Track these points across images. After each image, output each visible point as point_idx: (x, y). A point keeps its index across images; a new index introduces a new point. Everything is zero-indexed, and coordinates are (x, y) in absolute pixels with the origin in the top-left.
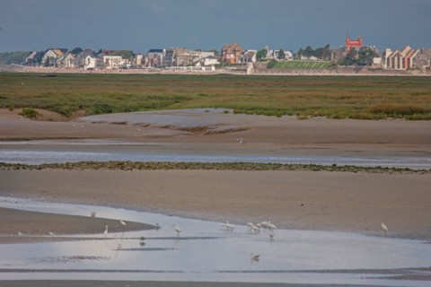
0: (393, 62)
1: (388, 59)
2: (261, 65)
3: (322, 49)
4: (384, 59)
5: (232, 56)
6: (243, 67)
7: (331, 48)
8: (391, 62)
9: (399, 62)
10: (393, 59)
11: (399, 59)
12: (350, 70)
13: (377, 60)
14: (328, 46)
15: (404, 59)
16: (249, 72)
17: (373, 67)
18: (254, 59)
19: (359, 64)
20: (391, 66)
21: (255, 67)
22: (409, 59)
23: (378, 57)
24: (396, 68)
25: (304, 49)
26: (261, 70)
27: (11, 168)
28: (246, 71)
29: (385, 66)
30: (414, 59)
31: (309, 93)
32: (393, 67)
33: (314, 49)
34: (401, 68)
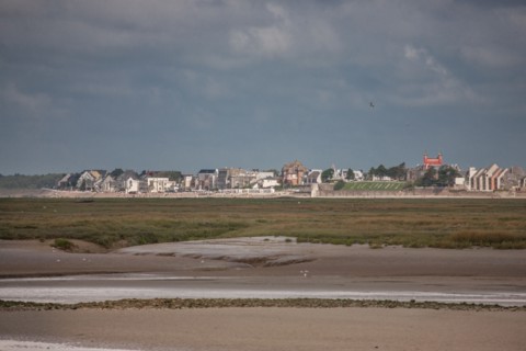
0: (478, 183)
1: (472, 179)
2: (327, 187)
3: (396, 168)
4: (467, 179)
5: (294, 176)
6: (307, 189)
7: (406, 167)
8: (475, 183)
9: (484, 183)
10: (478, 179)
11: (484, 179)
12: (429, 192)
13: (459, 181)
14: (403, 164)
15: (490, 179)
16: (314, 193)
17: (455, 188)
18: (319, 180)
19: (439, 185)
20: (475, 187)
21: (320, 188)
22: (496, 180)
23: (460, 176)
24: (481, 189)
25: (376, 167)
26: (327, 192)
27: (42, 309)
28: (310, 193)
29: (469, 187)
30: (502, 179)
31: (382, 218)
32: (478, 188)
33: (387, 167)
34: (487, 190)
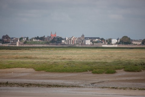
0: (69, 42)
1: (67, 41)
2: (21, 43)
3: (42, 37)
4: (65, 41)
6: (14, 43)
10: (69, 41)
11: (71, 41)
12: (54, 45)
13: (63, 41)
14: (44, 36)
15: (72, 41)
16: (17, 45)
17: (62, 43)
18: (18, 41)
19: (57, 42)
20: (68, 43)
21: (19, 43)
22: (74, 41)
23: (64, 40)
24: (70, 44)
25: (36, 37)
26: (21, 45)
28: (16, 45)
29: (66, 43)
30: (76, 41)
32: (69, 43)
33: (39, 37)
34: (72, 44)
